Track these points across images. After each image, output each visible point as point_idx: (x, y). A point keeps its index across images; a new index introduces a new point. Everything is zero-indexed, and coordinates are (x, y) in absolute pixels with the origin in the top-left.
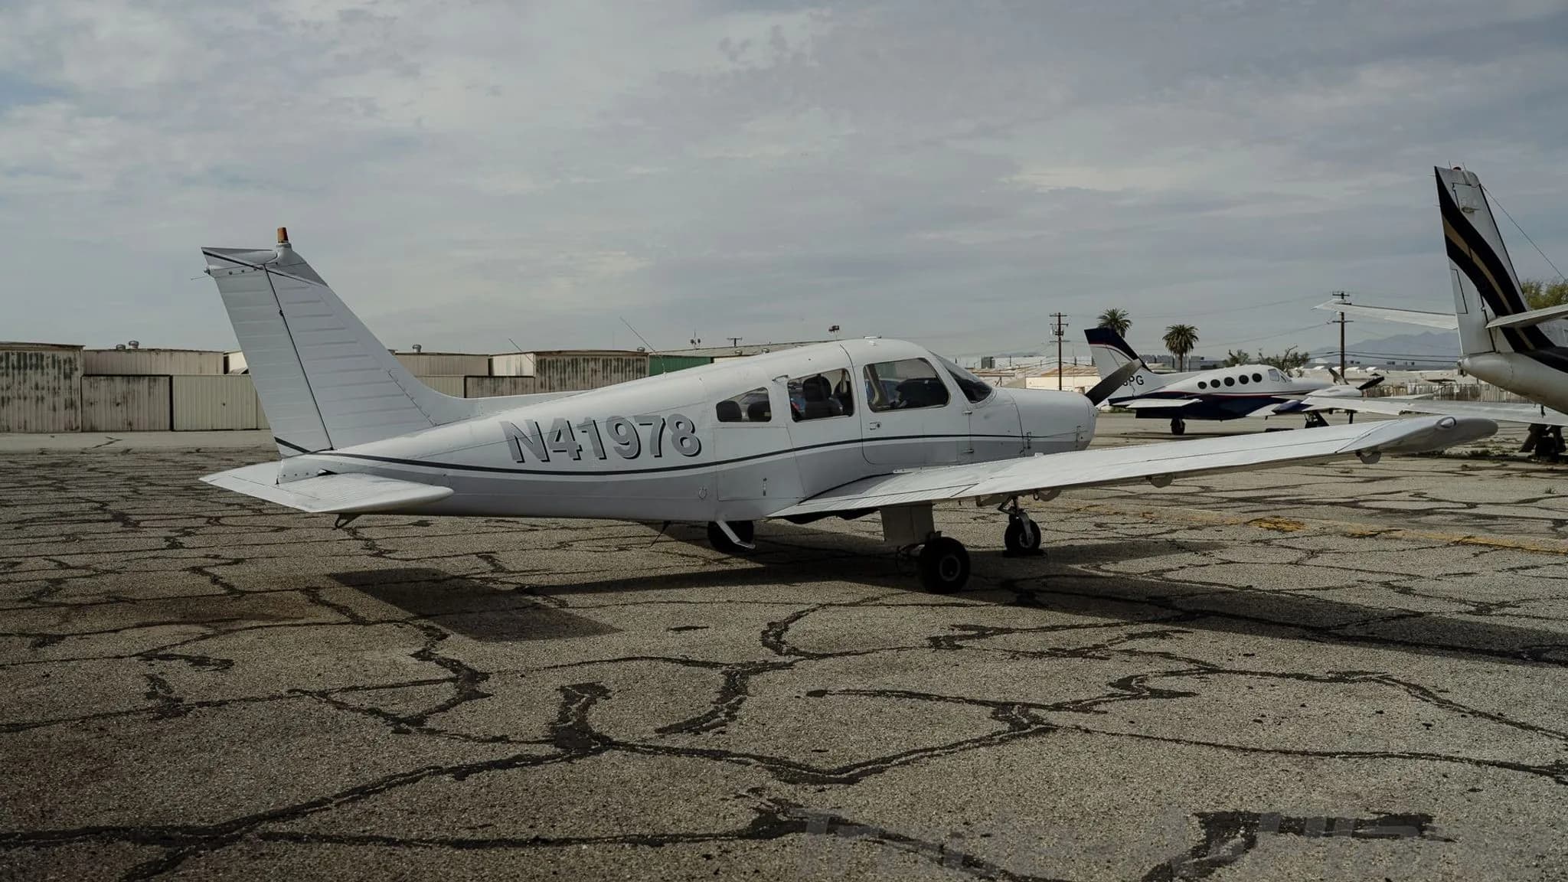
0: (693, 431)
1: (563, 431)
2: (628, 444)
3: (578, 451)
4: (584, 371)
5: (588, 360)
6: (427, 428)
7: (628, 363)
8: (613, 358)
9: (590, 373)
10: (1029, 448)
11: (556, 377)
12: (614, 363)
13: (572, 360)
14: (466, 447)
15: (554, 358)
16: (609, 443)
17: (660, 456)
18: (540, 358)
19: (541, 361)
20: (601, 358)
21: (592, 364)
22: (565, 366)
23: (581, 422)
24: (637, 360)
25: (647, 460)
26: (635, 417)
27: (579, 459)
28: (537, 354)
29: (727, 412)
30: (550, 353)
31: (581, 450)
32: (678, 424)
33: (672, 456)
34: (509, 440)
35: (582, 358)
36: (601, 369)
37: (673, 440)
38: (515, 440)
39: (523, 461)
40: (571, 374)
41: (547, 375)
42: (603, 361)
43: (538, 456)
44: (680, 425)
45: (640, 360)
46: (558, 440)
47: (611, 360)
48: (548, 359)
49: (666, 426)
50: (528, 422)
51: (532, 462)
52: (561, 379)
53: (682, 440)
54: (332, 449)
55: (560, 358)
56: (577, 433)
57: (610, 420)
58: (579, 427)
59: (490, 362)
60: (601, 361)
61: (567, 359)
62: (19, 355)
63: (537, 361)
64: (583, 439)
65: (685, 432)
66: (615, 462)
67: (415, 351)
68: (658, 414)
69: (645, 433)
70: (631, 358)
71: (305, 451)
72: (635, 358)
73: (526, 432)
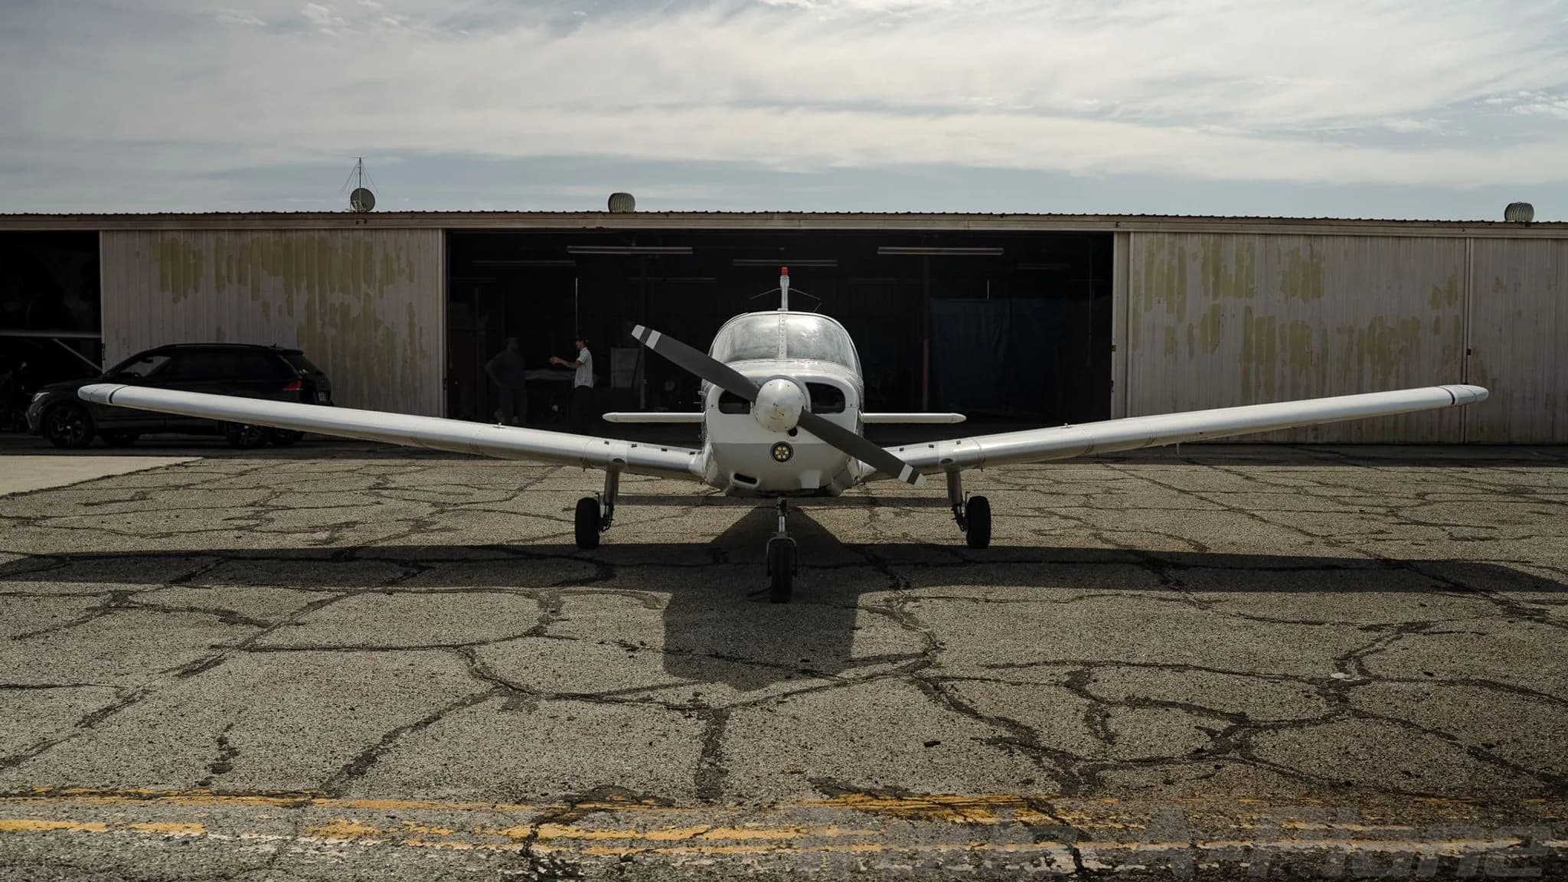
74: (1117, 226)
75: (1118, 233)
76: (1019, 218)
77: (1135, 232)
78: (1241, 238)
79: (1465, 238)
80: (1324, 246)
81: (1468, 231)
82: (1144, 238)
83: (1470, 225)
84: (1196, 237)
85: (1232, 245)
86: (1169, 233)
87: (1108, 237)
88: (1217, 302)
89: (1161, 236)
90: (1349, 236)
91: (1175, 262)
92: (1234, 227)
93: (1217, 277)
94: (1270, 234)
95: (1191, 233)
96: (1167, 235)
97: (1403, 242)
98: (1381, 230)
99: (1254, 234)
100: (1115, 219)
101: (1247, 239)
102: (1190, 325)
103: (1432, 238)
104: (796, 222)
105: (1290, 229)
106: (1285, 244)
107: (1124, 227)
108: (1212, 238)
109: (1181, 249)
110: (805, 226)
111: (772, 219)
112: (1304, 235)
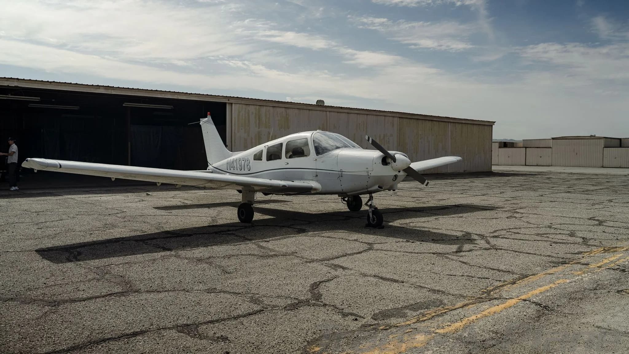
10: (342, 176)
25: (243, 171)
66: (239, 171)
71: (211, 165)
74: (229, 101)
75: (228, 103)
76: (197, 95)
77: (234, 103)
78: (266, 107)
79: (326, 111)
80: (290, 111)
81: (327, 109)
82: (237, 105)
83: (328, 107)
84: (253, 106)
85: (264, 109)
86: (245, 104)
87: (225, 104)
88: (259, 130)
89: (242, 105)
90: (297, 108)
91: (247, 115)
92: (264, 104)
93: (259, 121)
94: (275, 107)
95: (252, 105)
96: (244, 105)
97: (311, 111)
98: (305, 107)
99: (270, 106)
100: (228, 98)
101: (268, 108)
102: (252, 138)
103: (318, 110)
104: (110, 91)
105: (281, 105)
106: (279, 110)
107: (231, 101)
108: (258, 107)
109: (248, 110)
110: (113, 92)
111: (99, 89)
112: (284, 107)
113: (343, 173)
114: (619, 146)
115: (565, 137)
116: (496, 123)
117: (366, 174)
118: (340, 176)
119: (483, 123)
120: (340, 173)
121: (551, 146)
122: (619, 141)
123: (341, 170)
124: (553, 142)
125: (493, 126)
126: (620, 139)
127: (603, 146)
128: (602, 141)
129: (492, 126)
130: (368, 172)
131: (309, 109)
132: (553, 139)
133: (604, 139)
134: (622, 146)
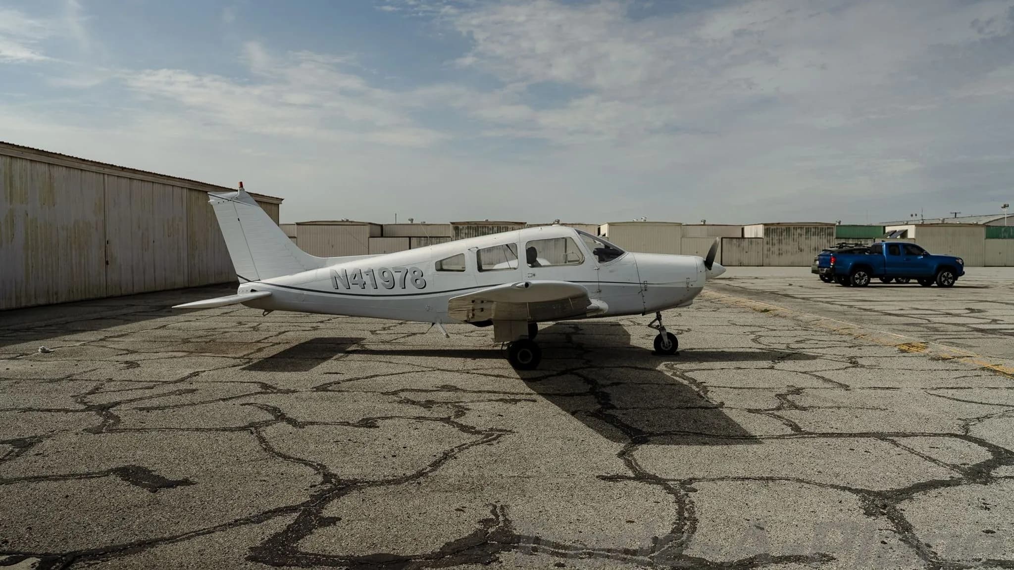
0: (422, 276)
1: (358, 274)
2: (388, 281)
3: (364, 284)
4: (794, 234)
5: (796, 228)
6: (304, 271)
7: (822, 229)
8: (812, 227)
9: (797, 236)
10: (646, 290)
11: (776, 238)
12: (813, 230)
13: (787, 228)
14: (312, 281)
15: (775, 227)
16: (379, 281)
17: (405, 288)
18: (766, 227)
19: (767, 229)
20: (805, 227)
21: (799, 231)
22: (782, 232)
23: (366, 270)
24: (828, 228)
25: (398, 290)
26: (393, 268)
27: (364, 288)
28: (765, 225)
29: (440, 267)
30: (773, 224)
31: (365, 284)
32: (414, 272)
33: (411, 288)
34: (332, 278)
35: (792, 227)
36: (805, 234)
37: (411, 280)
38: (335, 278)
39: (338, 288)
40: (786, 236)
41: (771, 237)
42: (806, 228)
43: (344, 285)
44: (415, 273)
45: (830, 228)
46: (354, 279)
47: (811, 228)
48: (772, 227)
49: (408, 273)
50: (342, 269)
51: (342, 289)
52: (779, 240)
53: (416, 280)
54: (259, 280)
55: (778, 227)
56: (364, 275)
57: (380, 270)
58: (365, 272)
59: (743, 229)
60: (804, 229)
61: (783, 227)
62: (498, 227)
63: (765, 229)
64: (366, 278)
65: (418, 277)
66: (382, 290)
67: (702, 223)
68: (405, 267)
69: (398, 276)
70: (824, 227)
71: (249, 281)
72: (826, 227)
73: (340, 274)
78: (21, 161)
79: (104, 174)
80: (55, 172)
81: (105, 170)
85: (18, 165)
88: (12, 206)
90: (64, 166)
92: (19, 154)
93: (11, 188)
98: (76, 165)
99: (27, 159)
101: (24, 162)
103: (94, 172)
106: (39, 167)
108: (8, 160)
112: (48, 163)
113: (648, 285)
114: (380, 236)
115: (313, 222)
116: (283, 201)
117: (685, 286)
118: (642, 290)
119: (271, 201)
120: (643, 286)
121: (296, 236)
122: (379, 227)
123: (646, 282)
124: (297, 228)
125: (280, 205)
126: (381, 226)
127: (368, 235)
128: (367, 228)
129: (278, 205)
130: (688, 283)
131: (81, 168)
132: (298, 224)
133: (369, 225)
134: (384, 235)
